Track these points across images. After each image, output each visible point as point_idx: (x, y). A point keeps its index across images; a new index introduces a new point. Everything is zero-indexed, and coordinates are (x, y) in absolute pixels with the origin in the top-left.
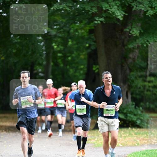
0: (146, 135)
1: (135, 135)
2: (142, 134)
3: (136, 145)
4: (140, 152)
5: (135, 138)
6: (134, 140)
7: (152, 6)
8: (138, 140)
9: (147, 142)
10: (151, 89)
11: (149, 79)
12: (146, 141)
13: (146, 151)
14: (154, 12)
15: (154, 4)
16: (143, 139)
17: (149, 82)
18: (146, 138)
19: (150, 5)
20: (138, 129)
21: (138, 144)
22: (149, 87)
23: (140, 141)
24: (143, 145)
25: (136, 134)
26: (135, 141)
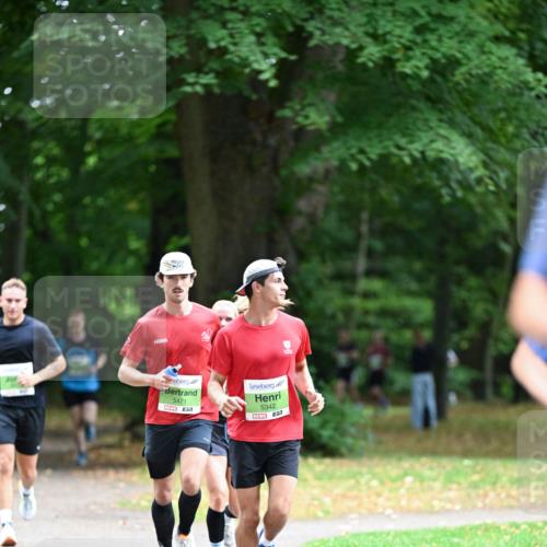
0: (352, 482)
1: (316, 483)
2: (341, 478)
3: (320, 514)
4: (332, 539)
5: (316, 492)
6: (313, 499)
7: (376, 29)
8: (327, 501)
9: (360, 505)
10: (371, 320)
11: (363, 284)
12: (353, 504)
13: (356, 535)
14: (385, 53)
15: (382, 22)
16: (344, 496)
17: (367, 295)
18: (355, 493)
19: (371, 30)
20: (328, 461)
21: (327, 513)
22: (366, 312)
23: (335, 501)
24: (342, 516)
25: (318, 477)
26: (316, 502)
